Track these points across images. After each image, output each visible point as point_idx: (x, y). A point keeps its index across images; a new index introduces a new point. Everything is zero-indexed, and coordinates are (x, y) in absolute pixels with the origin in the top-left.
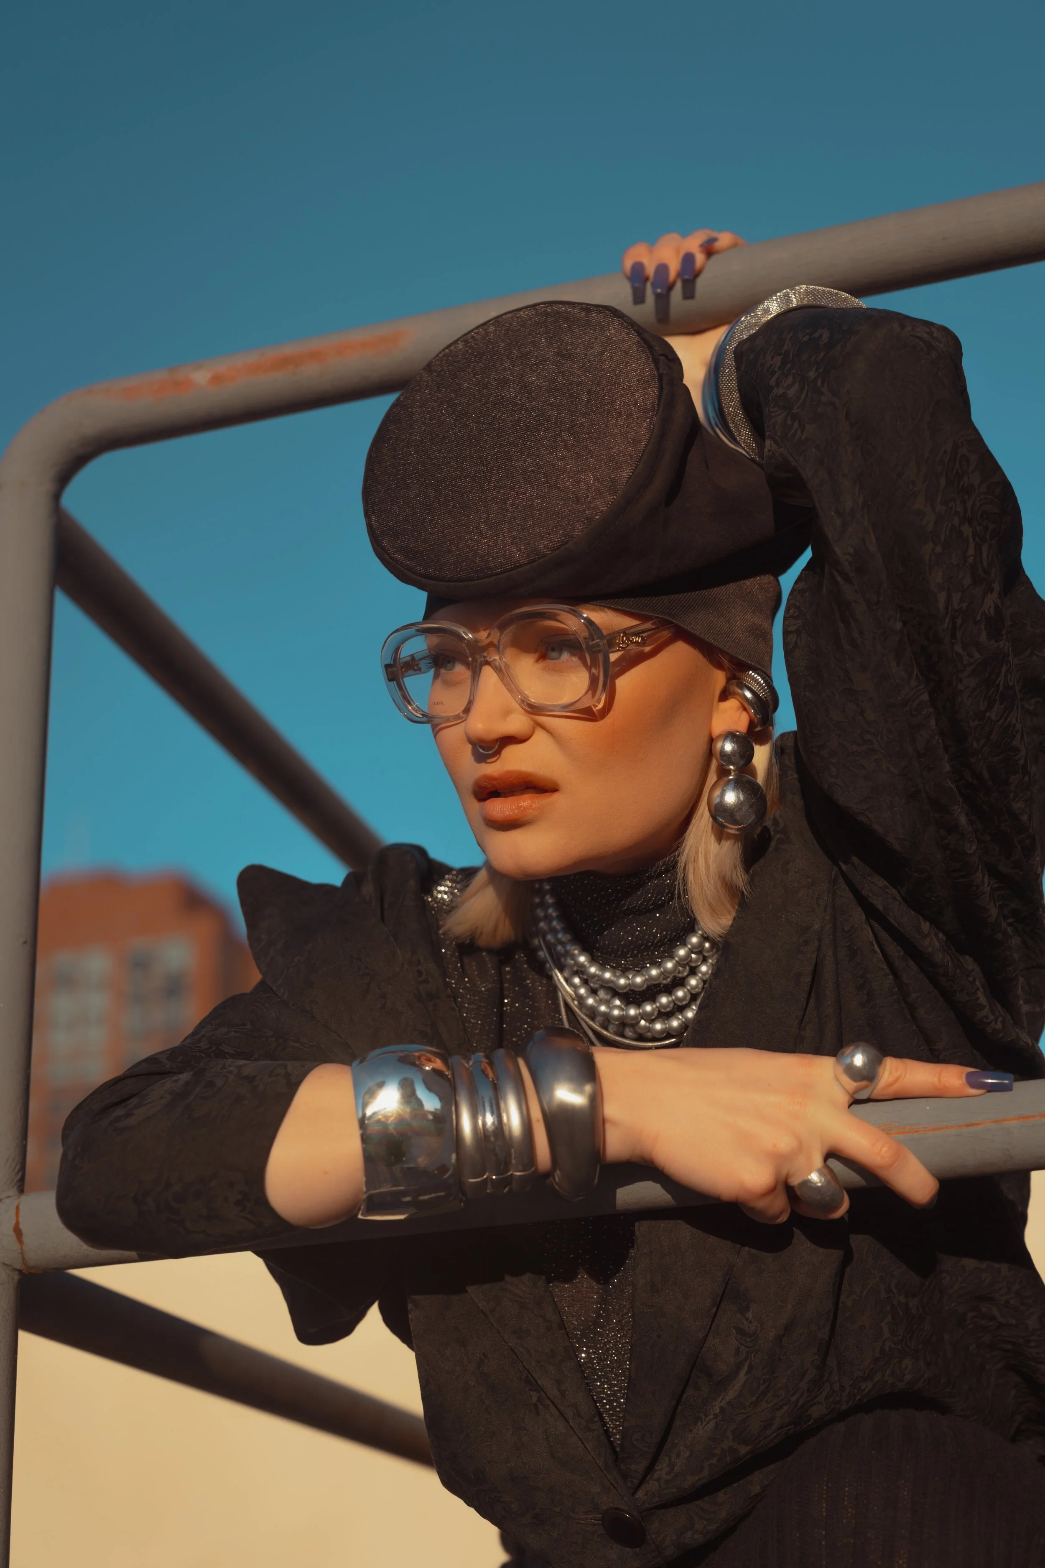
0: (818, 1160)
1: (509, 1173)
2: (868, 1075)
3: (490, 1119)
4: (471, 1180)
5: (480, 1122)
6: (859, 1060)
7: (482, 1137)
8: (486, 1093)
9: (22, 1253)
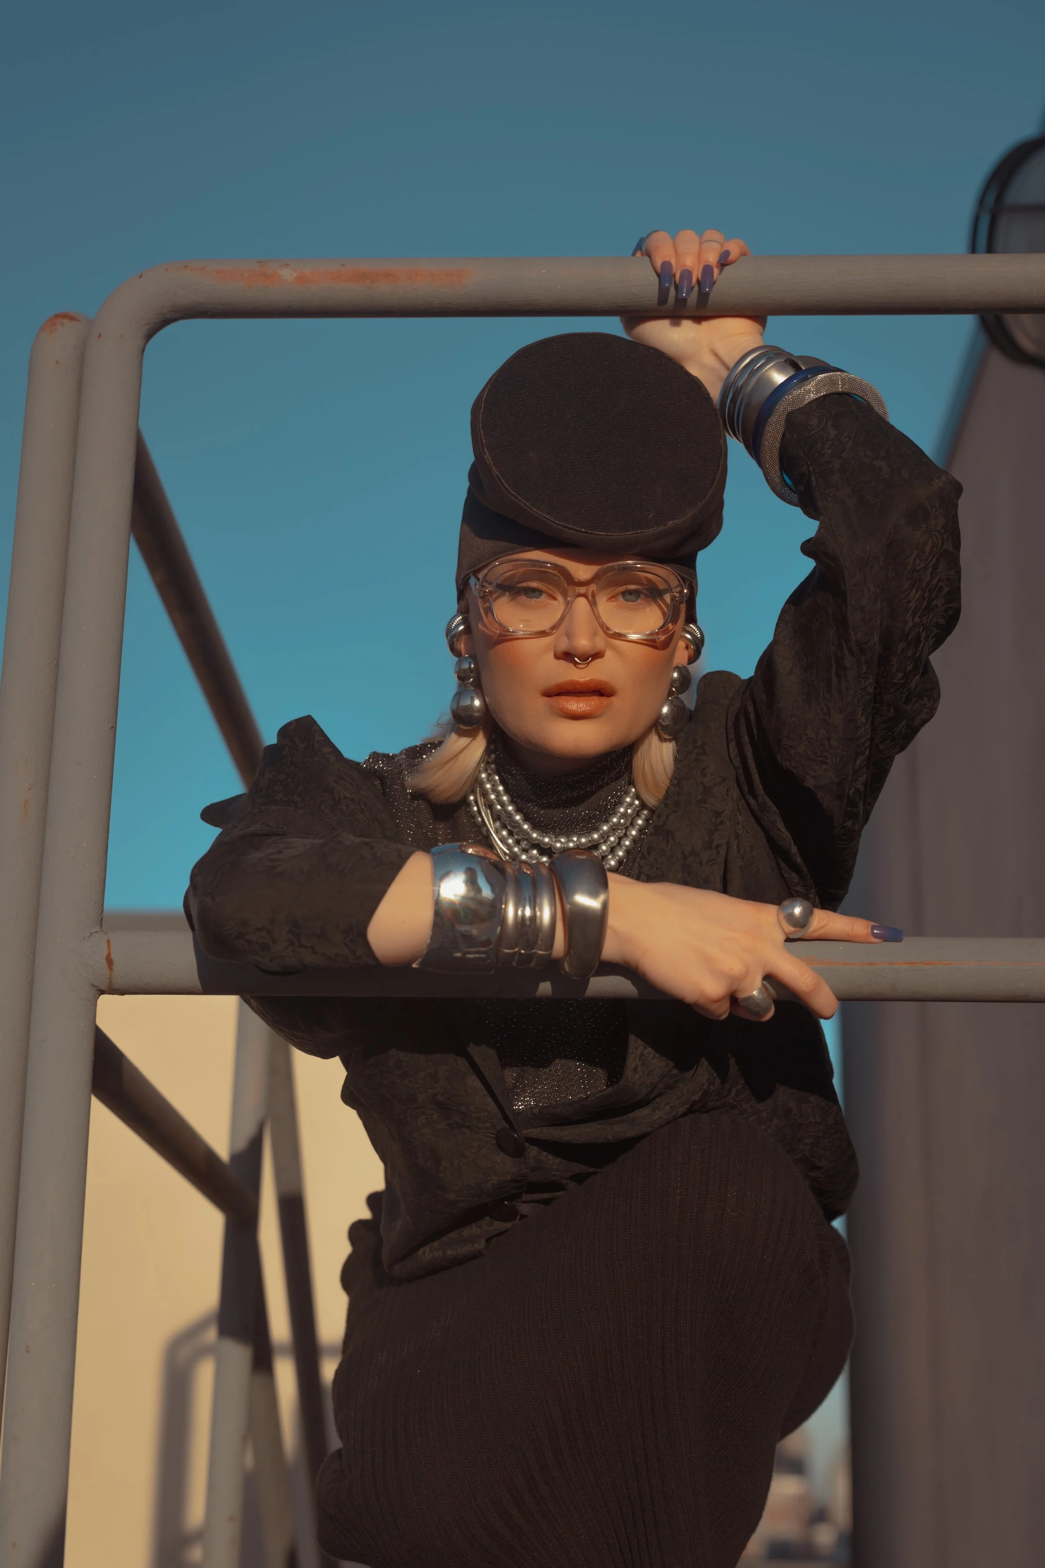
0: (758, 981)
1: (534, 951)
2: (802, 923)
3: (528, 912)
4: (506, 951)
5: (520, 913)
6: (797, 911)
7: (521, 922)
8: (527, 892)
9: (110, 978)
